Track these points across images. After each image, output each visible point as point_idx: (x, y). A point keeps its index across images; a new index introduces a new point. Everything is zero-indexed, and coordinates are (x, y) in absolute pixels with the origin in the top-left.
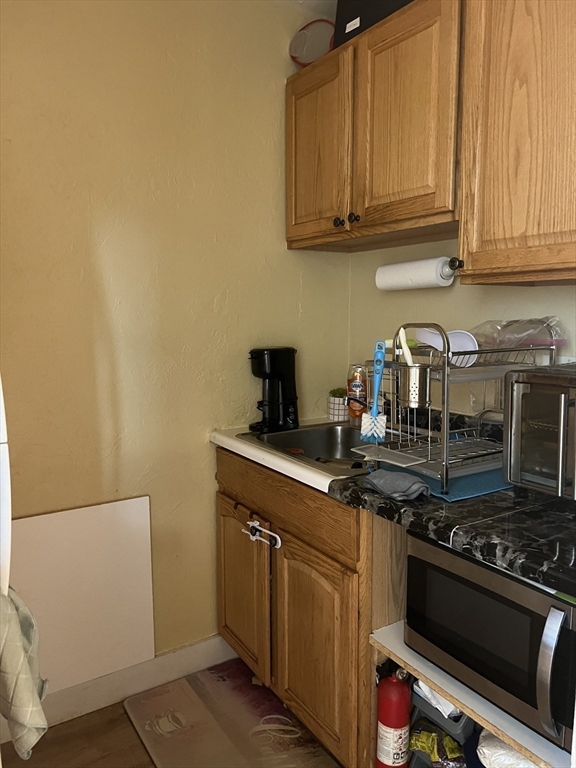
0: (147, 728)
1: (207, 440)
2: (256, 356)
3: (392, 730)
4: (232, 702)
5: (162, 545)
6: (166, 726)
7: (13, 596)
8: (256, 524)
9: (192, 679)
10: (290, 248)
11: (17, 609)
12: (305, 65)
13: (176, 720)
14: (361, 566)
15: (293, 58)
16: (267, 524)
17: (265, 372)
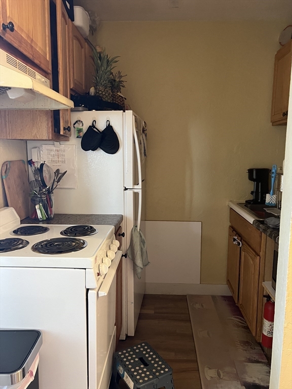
0: (191, 304)
1: (227, 205)
2: (250, 171)
3: (267, 321)
4: (225, 308)
5: (205, 241)
6: (198, 306)
7: (141, 232)
8: (236, 238)
9: (214, 297)
10: (272, 125)
11: (141, 236)
12: (283, 45)
13: (202, 306)
14: (261, 254)
15: (280, 43)
16: (240, 238)
17: (253, 178)
